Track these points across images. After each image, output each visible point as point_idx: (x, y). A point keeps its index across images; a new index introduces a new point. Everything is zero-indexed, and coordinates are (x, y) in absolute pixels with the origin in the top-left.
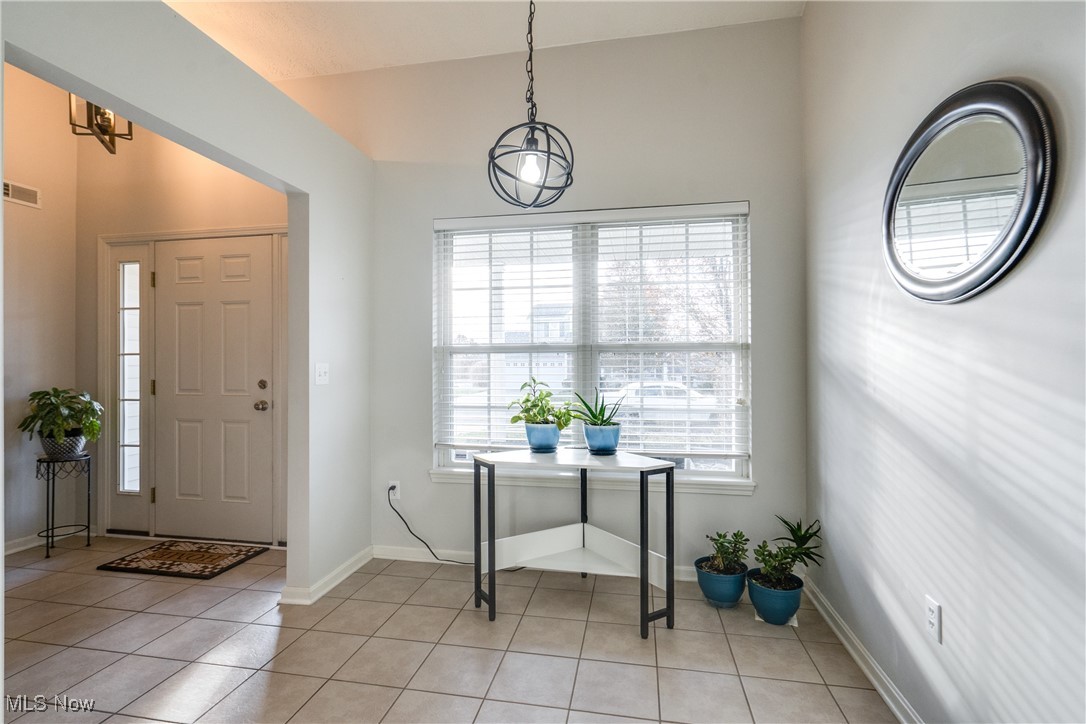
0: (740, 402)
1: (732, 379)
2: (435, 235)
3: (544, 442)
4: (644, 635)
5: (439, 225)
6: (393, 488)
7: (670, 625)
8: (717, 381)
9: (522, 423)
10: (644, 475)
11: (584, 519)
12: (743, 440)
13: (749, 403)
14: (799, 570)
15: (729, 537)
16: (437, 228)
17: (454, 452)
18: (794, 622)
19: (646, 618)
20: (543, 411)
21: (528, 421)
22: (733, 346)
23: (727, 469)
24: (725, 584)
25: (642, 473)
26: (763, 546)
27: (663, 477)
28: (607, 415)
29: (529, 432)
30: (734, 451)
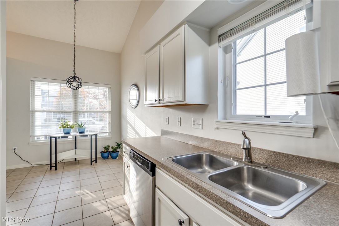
0: (109, 122)
1: (107, 118)
2: (31, 81)
3: (68, 132)
4: (91, 164)
5: (32, 79)
6: (15, 149)
7: (96, 162)
8: (104, 118)
9: (62, 128)
10: (91, 136)
11: (76, 148)
12: (109, 129)
13: (111, 122)
14: (119, 150)
15: (107, 146)
16: (31, 79)
17: (36, 138)
18: (117, 158)
19: (92, 162)
20: (67, 125)
21: (63, 127)
22: (108, 112)
23: (106, 135)
24: (106, 155)
25: (91, 135)
26: (113, 147)
27: (95, 136)
28: (82, 126)
29: (64, 130)
30: (108, 131)
